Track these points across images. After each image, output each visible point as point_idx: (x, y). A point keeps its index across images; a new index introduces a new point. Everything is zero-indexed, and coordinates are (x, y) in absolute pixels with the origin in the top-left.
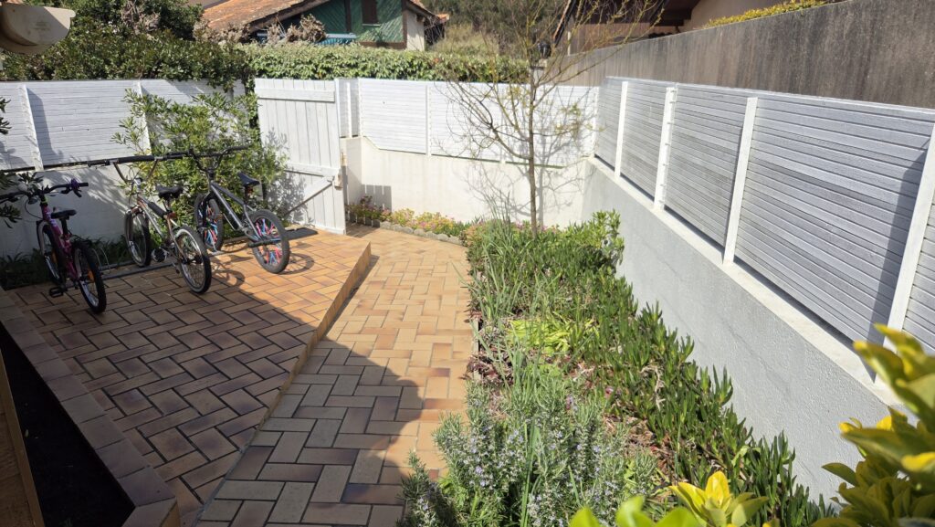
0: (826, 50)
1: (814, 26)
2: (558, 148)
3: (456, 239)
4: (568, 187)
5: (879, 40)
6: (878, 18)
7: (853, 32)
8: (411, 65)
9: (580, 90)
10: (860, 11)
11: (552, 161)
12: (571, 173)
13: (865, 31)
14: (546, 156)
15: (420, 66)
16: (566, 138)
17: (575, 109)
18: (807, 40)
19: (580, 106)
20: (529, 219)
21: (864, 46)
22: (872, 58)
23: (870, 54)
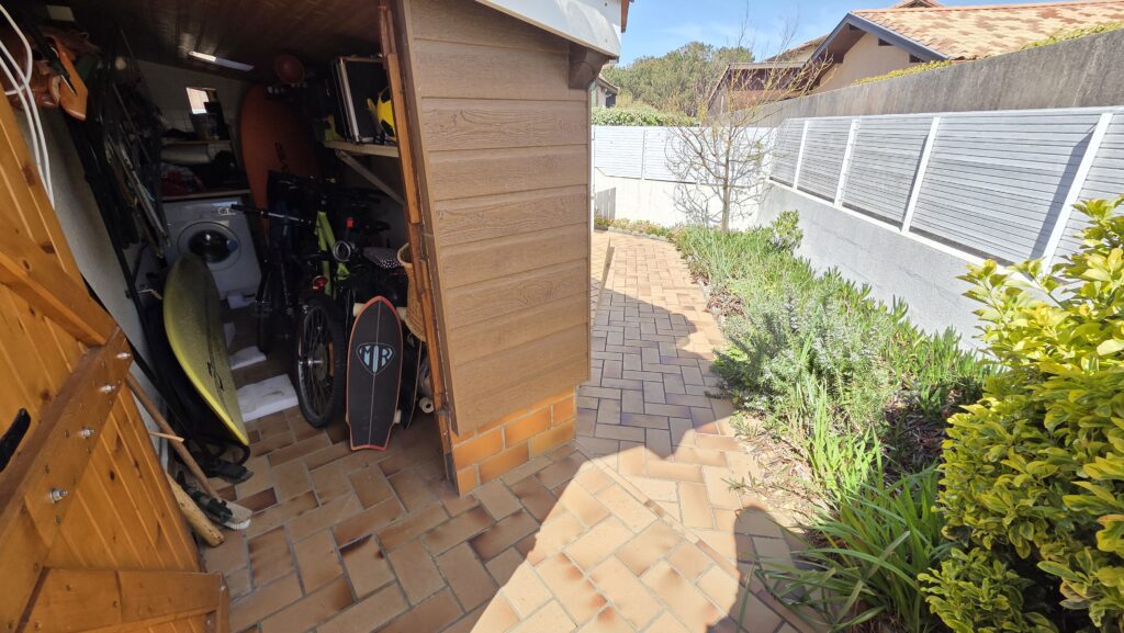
0: (962, 96)
1: (953, 78)
2: (743, 174)
3: (663, 238)
4: (751, 201)
5: (1010, 86)
6: (1011, 69)
7: (986, 82)
8: (619, 119)
9: (763, 131)
10: (995, 65)
11: (739, 183)
12: (752, 191)
13: (997, 80)
14: (734, 180)
15: (625, 119)
16: (750, 166)
17: (758, 145)
18: (945, 89)
19: (763, 142)
20: (720, 225)
21: (996, 90)
22: (1002, 99)
23: (1000, 96)
